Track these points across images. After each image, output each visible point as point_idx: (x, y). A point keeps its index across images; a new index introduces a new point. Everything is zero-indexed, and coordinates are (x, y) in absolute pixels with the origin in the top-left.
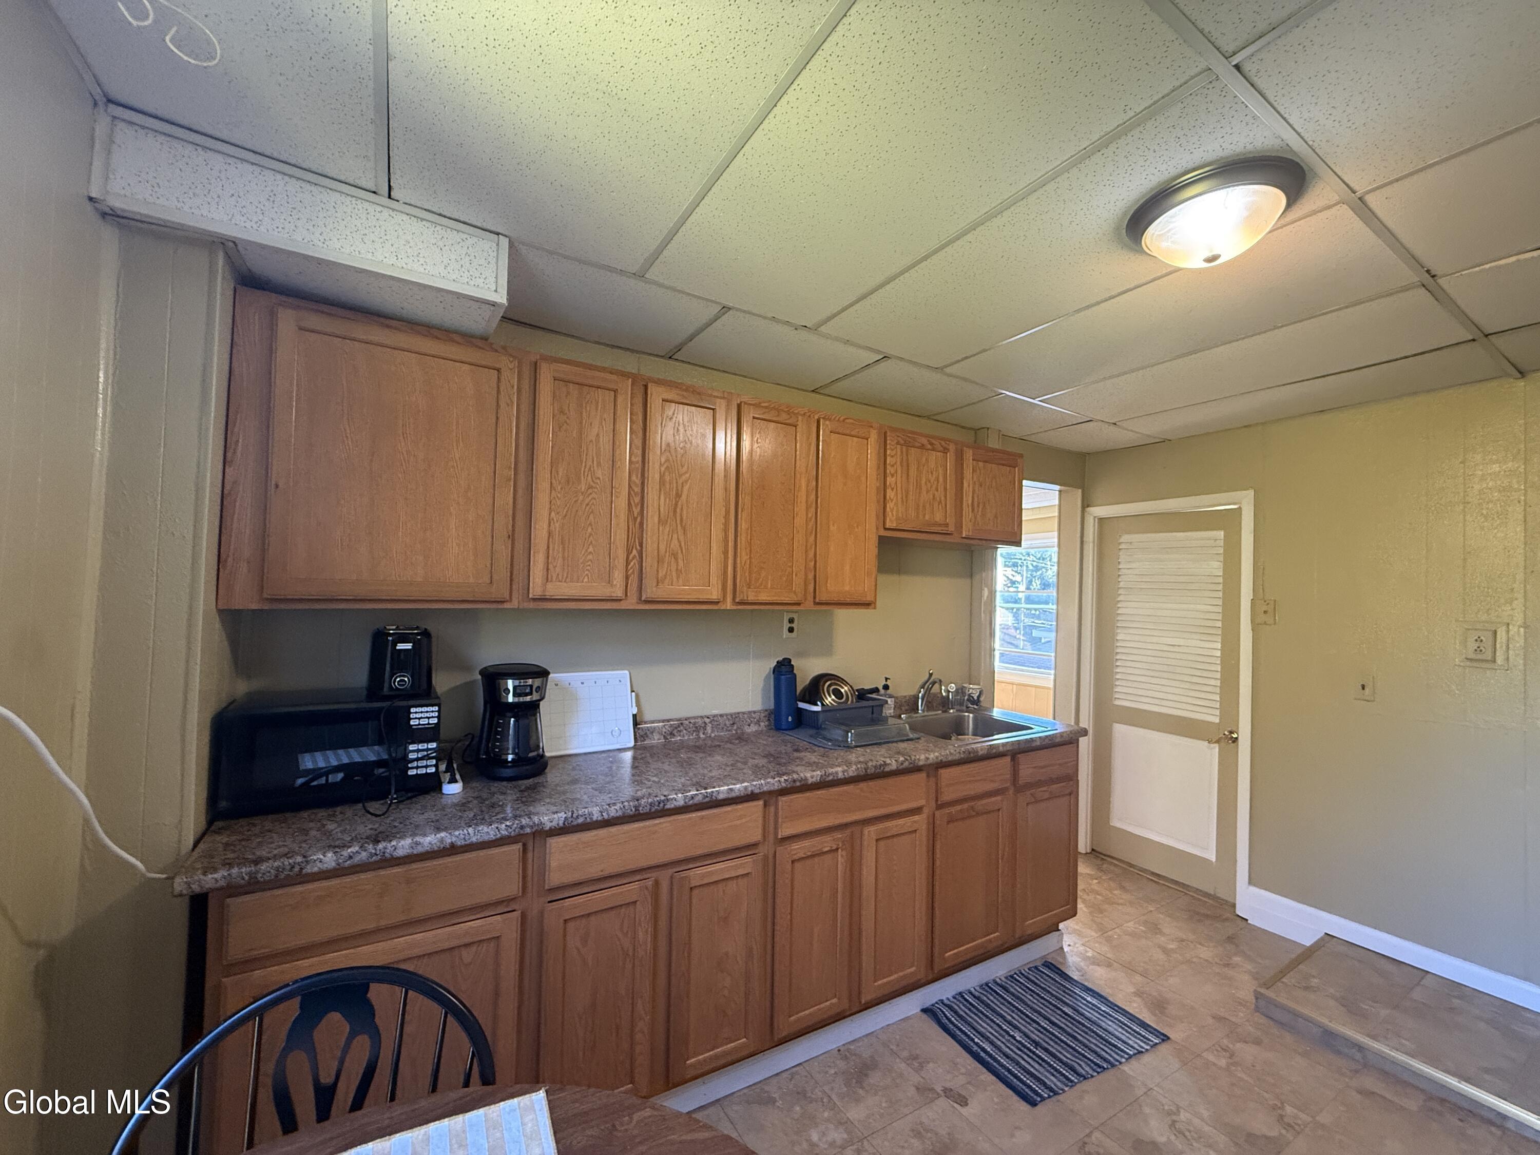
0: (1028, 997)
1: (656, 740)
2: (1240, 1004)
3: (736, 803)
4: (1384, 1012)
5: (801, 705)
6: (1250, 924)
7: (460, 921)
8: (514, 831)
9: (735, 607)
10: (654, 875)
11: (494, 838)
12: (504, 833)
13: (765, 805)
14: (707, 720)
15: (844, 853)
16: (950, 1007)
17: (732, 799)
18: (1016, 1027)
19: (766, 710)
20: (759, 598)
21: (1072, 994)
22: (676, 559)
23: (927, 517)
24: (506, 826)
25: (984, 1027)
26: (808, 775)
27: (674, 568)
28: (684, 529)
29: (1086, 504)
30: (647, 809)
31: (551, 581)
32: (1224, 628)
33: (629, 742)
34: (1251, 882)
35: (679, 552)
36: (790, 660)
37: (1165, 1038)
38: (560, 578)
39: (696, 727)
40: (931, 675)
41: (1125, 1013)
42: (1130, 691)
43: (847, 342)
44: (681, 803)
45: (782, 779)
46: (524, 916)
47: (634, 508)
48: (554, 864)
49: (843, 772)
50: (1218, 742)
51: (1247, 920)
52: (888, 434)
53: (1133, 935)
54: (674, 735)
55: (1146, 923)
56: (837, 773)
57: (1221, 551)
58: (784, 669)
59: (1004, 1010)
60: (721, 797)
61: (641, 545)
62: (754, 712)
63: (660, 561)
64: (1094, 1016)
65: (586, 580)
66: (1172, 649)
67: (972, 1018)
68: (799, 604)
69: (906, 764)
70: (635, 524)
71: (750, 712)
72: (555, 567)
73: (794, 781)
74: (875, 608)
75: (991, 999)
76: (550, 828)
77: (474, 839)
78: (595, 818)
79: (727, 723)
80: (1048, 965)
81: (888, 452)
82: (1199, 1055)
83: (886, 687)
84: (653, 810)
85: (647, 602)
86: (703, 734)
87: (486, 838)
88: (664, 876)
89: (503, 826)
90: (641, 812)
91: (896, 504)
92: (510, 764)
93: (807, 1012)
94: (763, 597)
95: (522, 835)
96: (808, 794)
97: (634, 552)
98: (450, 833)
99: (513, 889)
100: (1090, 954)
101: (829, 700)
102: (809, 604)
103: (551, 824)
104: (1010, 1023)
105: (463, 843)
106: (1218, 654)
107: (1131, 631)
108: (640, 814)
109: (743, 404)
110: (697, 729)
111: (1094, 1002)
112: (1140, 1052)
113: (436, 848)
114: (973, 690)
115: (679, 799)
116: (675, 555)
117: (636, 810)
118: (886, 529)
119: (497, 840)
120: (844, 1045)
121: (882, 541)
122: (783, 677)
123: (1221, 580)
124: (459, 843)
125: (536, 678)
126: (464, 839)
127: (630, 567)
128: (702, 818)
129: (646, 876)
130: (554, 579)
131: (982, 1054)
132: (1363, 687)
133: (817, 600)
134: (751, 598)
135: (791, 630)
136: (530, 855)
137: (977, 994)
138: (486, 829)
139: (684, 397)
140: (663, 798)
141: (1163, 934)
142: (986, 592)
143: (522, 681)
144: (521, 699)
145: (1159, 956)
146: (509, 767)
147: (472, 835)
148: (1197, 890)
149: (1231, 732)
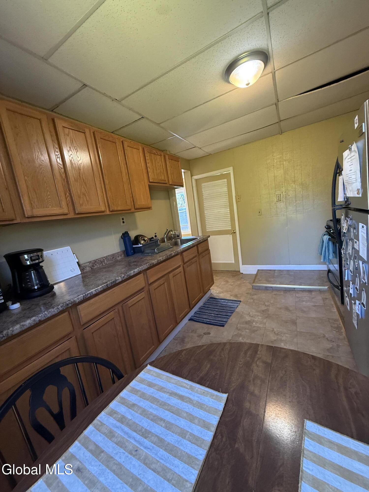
0: (210, 306)
1: (88, 269)
2: (249, 289)
3: (136, 276)
4: (273, 279)
5: (134, 246)
6: (244, 274)
7: (50, 350)
8: (65, 307)
9: (111, 213)
10: (116, 307)
11: (57, 312)
12: (61, 309)
13: (144, 274)
14: (104, 258)
15: (166, 283)
16: (195, 316)
17: (136, 274)
18: (211, 313)
19: (122, 251)
20: (118, 209)
21: (219, 302)
22: (85, 196)
23: (160, 178)
24: (61, 306)
25: (205, 317)
26: (154, 262)
27: (85, 200)
28: (85, 183)
29: (192, 176)
30: (111, 285)
31: (34, 208)
32: (229, 205)
33: (79, 272)
34: (243, 264)
35: (86, 193)
36: (127, 232)
37: (240, 301)
38: (38, 207)
39: (101, 262)
40: (167, 230)
41: (231, 300)
42: (210, 226)
43: (130, 109)
44: (120, 280)
45: (147, 265)
46: (76, 338)
47: (62, 175)
48: (82, 315)
49: (162, 259)
50: (232, 234)
51: (243, 273)
52: (145, 148)
53: (224, 285)
54: (94, 266)
55: (225, 281)
56: (161, 259)
57: (226, 184)
58: (125, 236)
59: (207, 311)
60: (132, 274)
61: (70, 191)
62: (119, 252)
63: (79, 197)
64: (225, 303)
65: (50, 207)
66: (218, 213)
67: (201, 316)
68: (130, 210)
69: (176, 253)
70: (64, 181)
71: (117, 253)
72: (34, 202)
73: (151, 264)
74: (152, 209)
75: (203, 310)
76: (79, 301)
77: (49, 315)
78: (94, 293)
79: (111, 258)
80: (211, 298)
81: (146, 155)
82: (248, 301)
83: (156, 236)
84: (113, 284)
85: (78, 214)
86: (104, 263)
87: (54, 313)
88: (119, 307)
89: (60, 306)
90: (109, 286)
91: (151, 173)
92: (37, 290)
93: (167, 331)
94: (119, 208)
95: (68, 307)
96: (154, 268)
97: (68, 194)
98: (37, 317)
99: (70, 329)
100: (218, 292)
101: (142, 242)
102: (133, 210)
103: (79, 300)
104: (210, 313)
105: (45, 318)
106: (229, 212)
107: (208, 210)
108: (109, 287)
109: (95, 132)
110: (102, 262)
111: (224, 301)
112: (238, 306)
113: (33, 325)
114: (177, 233)
115: (120, 279)
116: (84, 194)
117: (107, 286)
118: (150, 182)
119: (58, 313)
120: (174, 337)
121: (150, 187)
122: (126, 238)
123: (227, 192)
124: (43, 319)
125: (38, 252)
126: (44, 316)
127: (67, 200)
128: (127, 283)
129: (114, 309)
130: (35, 207)
131: (208, 322)
132: (259, 212)
133: (136, 208)
134: (116, 209)
135: (123, 222)
136: (71, 315)
137: (199, 311)
138: (52, 310)
139: (72, 126)
140: (114, 280)
141: (229, 282)
142: (175, 203)
143: (34, 254)
144: (34, 262)
145: (231, 287)
146: (36, 292)
147: (47, 314)
148: (231, 271)
149: (234, 231)
